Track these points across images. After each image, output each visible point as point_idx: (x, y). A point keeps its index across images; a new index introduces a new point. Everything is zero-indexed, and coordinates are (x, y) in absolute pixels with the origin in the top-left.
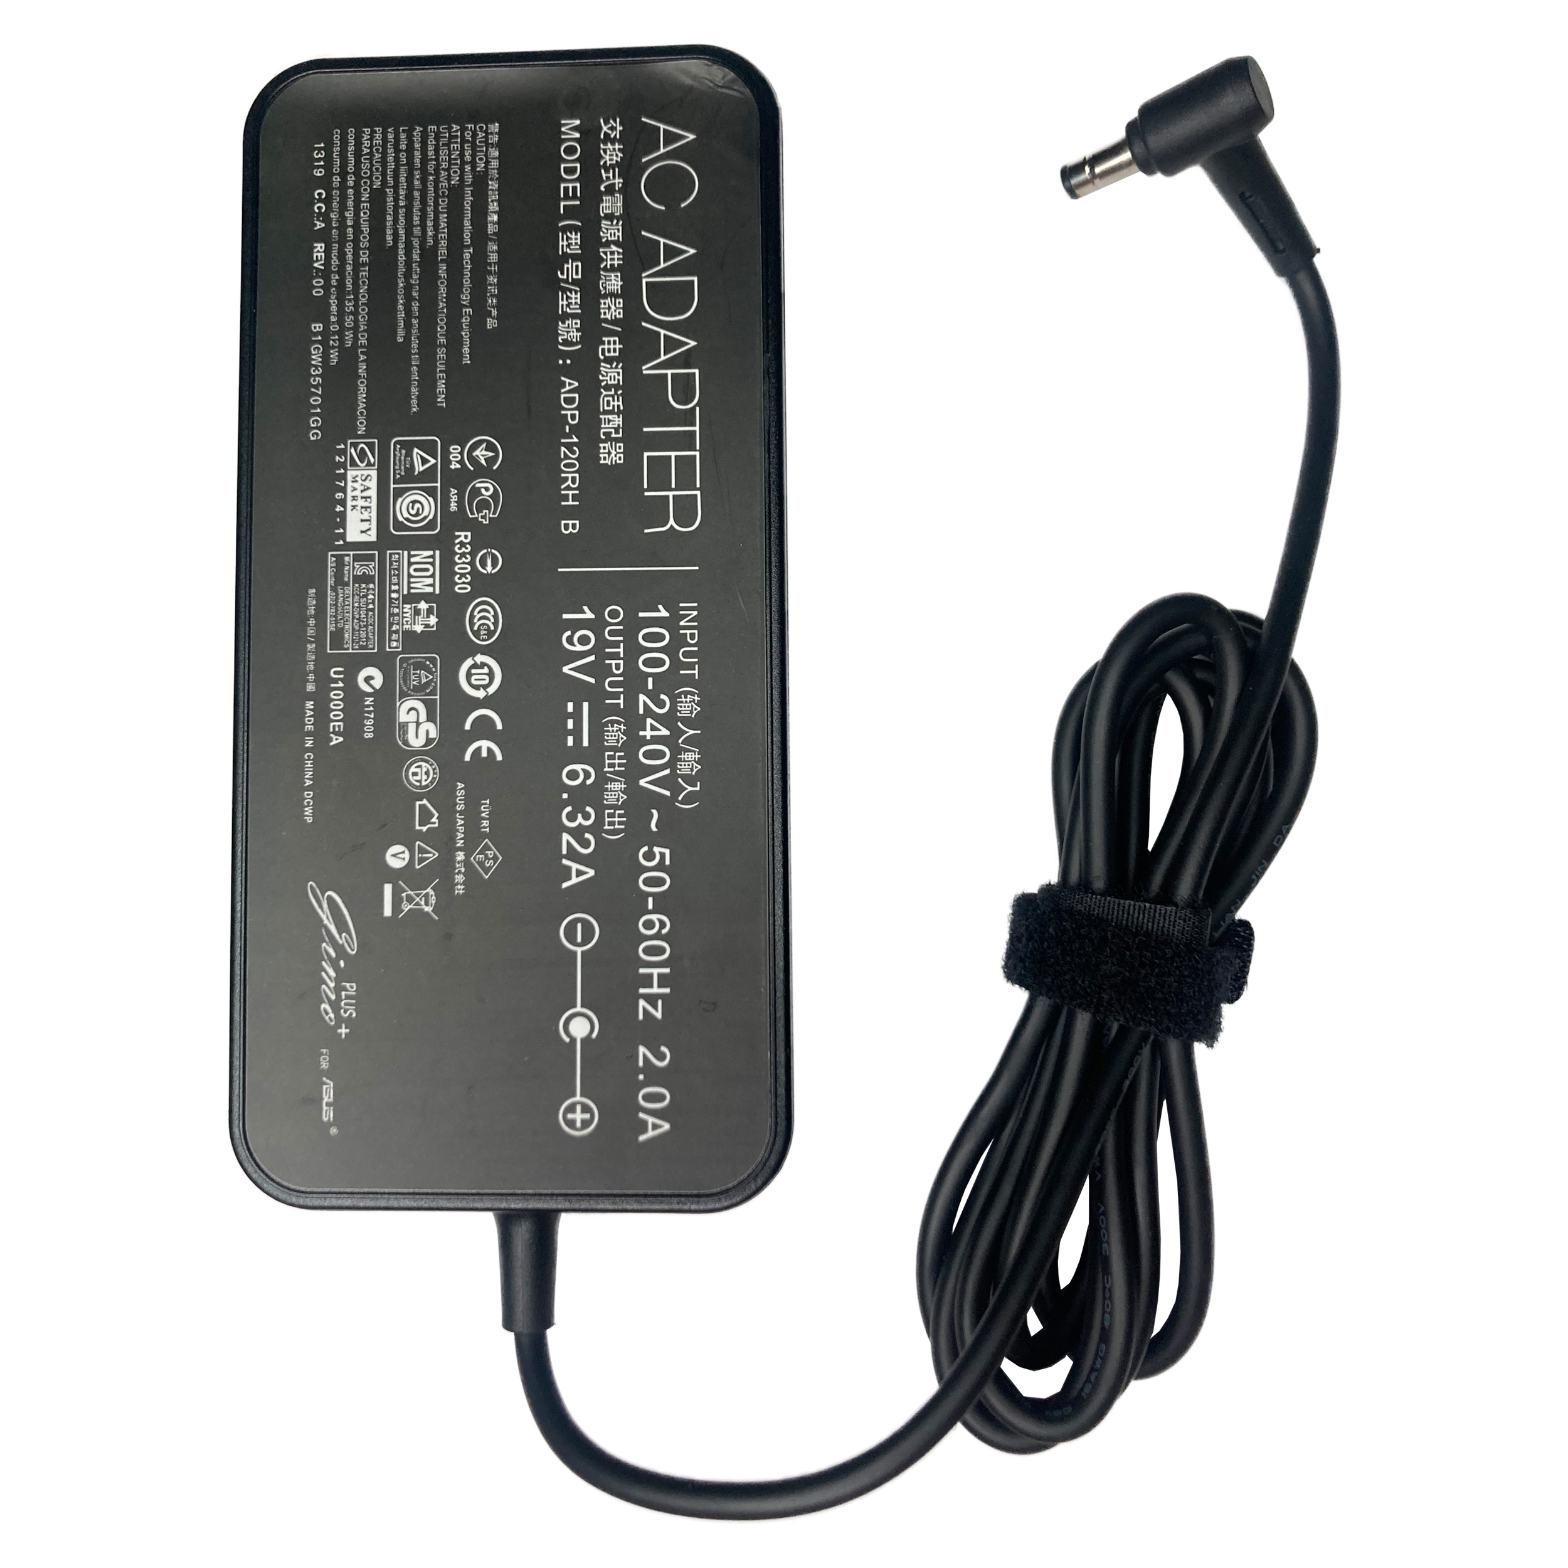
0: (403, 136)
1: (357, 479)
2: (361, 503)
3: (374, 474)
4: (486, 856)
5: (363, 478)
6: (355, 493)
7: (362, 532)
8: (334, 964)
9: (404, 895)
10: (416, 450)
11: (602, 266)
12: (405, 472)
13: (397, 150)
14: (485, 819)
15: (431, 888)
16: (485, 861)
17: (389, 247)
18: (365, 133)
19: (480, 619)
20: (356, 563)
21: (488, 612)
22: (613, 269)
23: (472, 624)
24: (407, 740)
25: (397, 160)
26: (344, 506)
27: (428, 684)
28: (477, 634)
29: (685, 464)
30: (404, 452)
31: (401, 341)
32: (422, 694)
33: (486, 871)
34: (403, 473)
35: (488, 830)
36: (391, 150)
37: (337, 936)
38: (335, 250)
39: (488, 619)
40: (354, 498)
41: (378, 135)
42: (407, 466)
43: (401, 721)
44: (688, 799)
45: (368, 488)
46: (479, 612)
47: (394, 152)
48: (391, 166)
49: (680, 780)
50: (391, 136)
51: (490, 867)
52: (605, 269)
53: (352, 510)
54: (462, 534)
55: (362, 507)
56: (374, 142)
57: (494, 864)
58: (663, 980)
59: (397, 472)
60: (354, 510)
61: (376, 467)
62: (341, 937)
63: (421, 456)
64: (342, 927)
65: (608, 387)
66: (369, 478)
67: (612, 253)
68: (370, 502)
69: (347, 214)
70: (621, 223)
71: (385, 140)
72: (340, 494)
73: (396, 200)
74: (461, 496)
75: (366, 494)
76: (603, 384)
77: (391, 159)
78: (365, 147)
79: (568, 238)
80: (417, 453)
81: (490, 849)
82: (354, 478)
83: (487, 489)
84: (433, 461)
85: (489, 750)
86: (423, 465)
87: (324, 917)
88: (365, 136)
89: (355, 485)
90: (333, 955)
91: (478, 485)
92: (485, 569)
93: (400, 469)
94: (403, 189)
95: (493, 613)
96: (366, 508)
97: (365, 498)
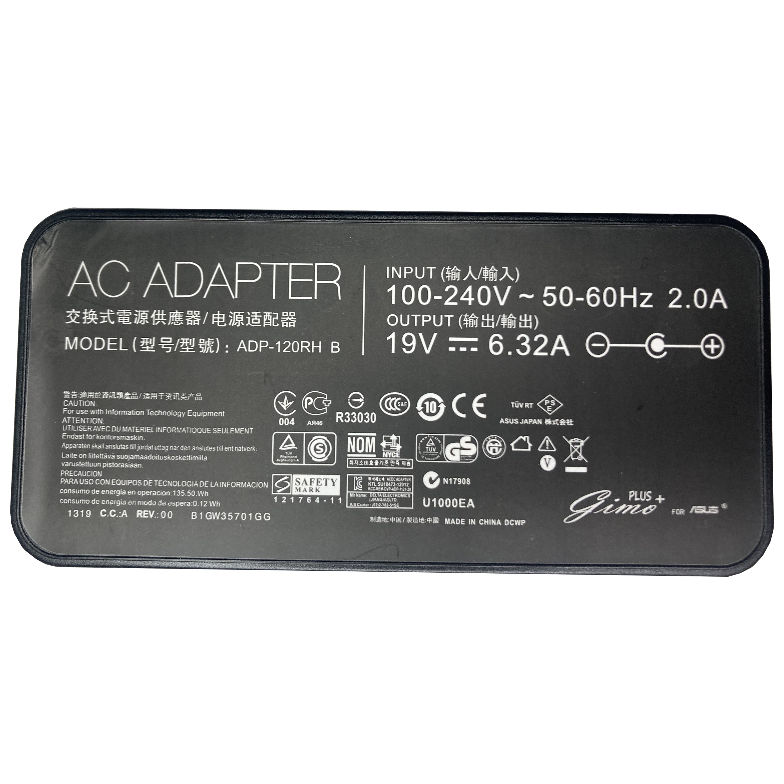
0: (68, 456)
1: (298, 488)
2: (314, 485)
3: (295, 476)
4: (549, 405)
5: (298, 484)
6: (308, 490)
7: (334, 485)
8: (617, 505)
9: (573, 459)
10: (281, 448)
11: (165, 324)
12: (295, 456)
13: (77, 460)
14: (524, 405)
15: (569, 440)
16: (551, 405)
17: (142, 466)
18: (64, 482)
19: (393, 407)
20: (354, 489)
21: (389, 401)
22: (167, 317)
23: (397, 412)
24: (472, 456)
25: (83, 460)
26: (316, 497)
27: (435, 441)
28: (403, 409)
29: (297, 272)
30: (281, 456)
31: (206, 458)
32: (442, 446)
33: (558, 405)
34: (296, 457)
35: (531, 404)
36: (77, 464)
37: (599, 503)
38: (142, 503)
39: (394, 401)
40: (311, 490)
41: (66, 473)
42: (291, 454)
43: (459, 460)
44: (514, 275)
45: (305, 480)
46: (389, 407)
47: (79, 462)
48: (88, 464)
49: (501, 280)
50: (68, 464)
51: (556, 402)
52: (167, 322)
53: (319, 491)
54: (338, 417)
55: (317, 485)
56: (70, 475)
57: (554, 400)
58: (629, 292)
59: (295, 461)
60: (319, 490)
61: (291, 475)
62: (600, 501)
63: (285, 445)
64: (593, 500)
65: (245, 321)
66: (298, 480)
67: (156, 317)
68: (314, 479)
69: (118, 495)
70: (136, 311)
71: (70, 468)
72: (308, 499)
73: (111, 461)
74: (312, 418)
75: (308, 483)
76: (243, 324)
77: (82, 464)
78: (73, 482)
79: (145, 346)
80: (283, 447)
81: (544, 402)
82: (297, 490)
83: (309, 401)
84: (289, 437)
85: (480, 402)
86: (291, 444)
87: (587, 512)
88: (66, 482)
89: (302, 489)
90: (611, 506)
91: (306, 407)
92: (361, 402)
93: (293, 459)
94: (104, 456)
95: (390, 398)
96: (318, 482)
97: (311, 482)
